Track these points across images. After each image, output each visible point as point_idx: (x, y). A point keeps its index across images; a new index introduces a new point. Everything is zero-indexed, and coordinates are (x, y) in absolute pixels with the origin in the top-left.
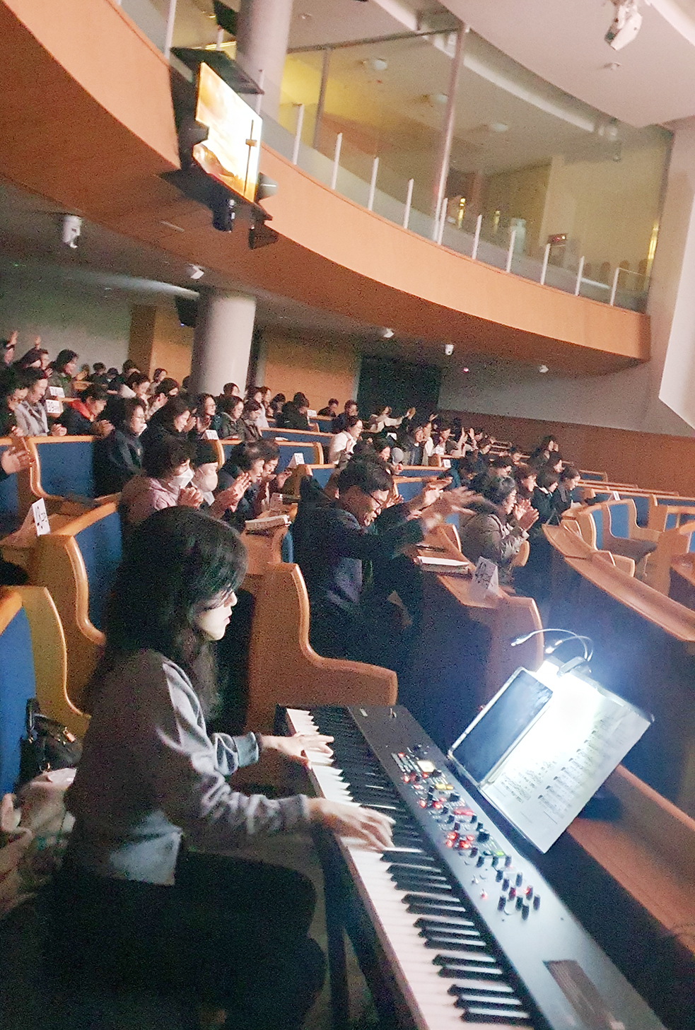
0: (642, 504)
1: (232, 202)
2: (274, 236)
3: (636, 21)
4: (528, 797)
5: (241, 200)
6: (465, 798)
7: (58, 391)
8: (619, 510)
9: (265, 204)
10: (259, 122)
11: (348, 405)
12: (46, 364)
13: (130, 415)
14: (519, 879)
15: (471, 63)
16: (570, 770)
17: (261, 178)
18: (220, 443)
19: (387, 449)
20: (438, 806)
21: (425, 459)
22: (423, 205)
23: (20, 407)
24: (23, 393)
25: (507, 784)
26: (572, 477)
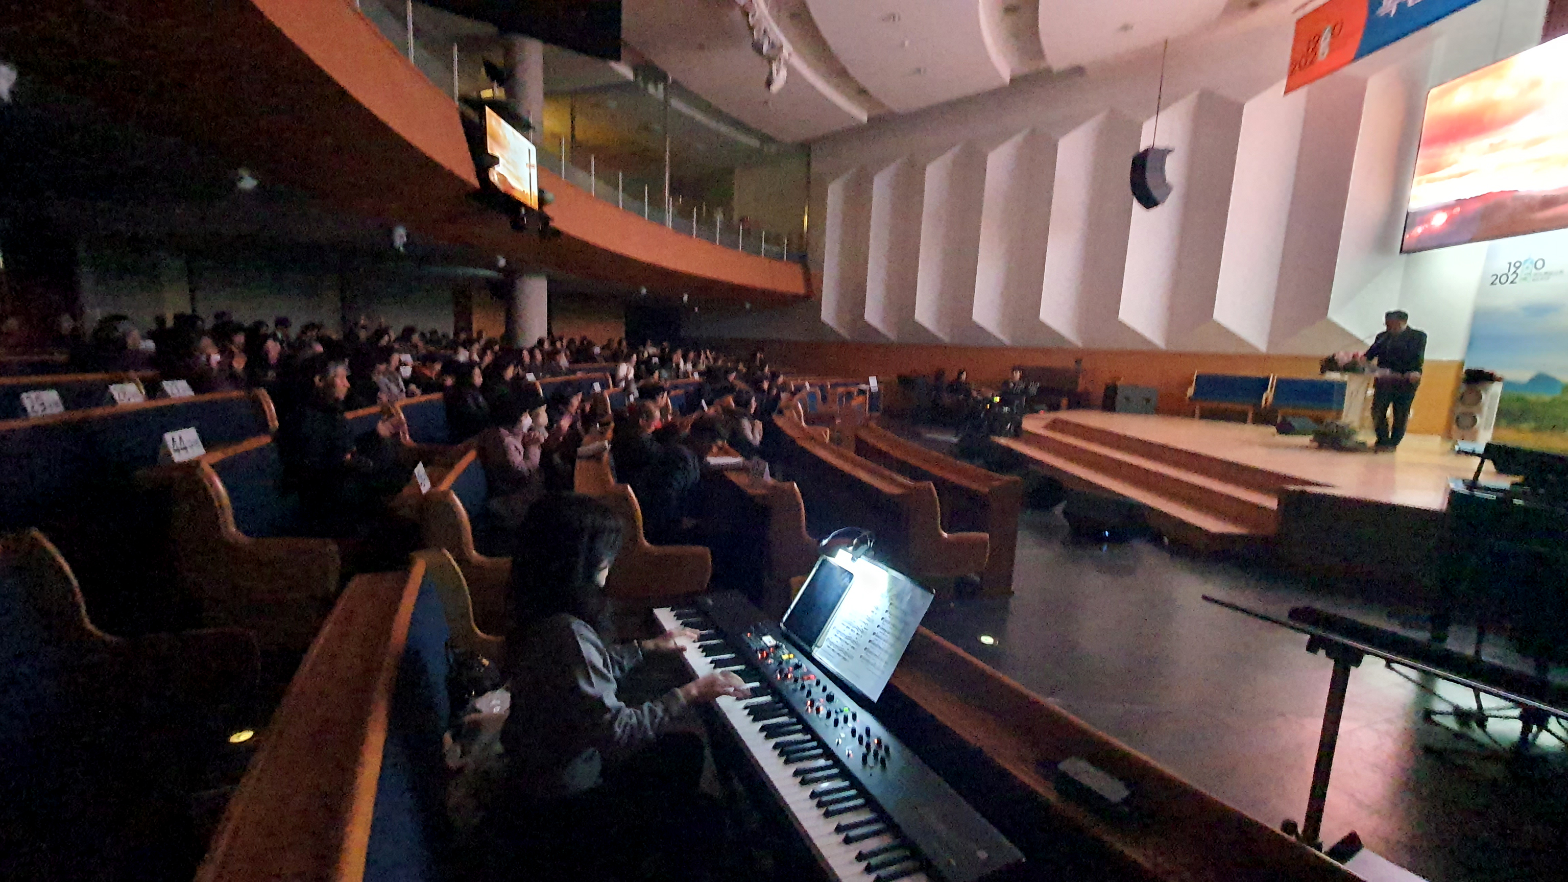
0: (823, 388)
1: (523, 211)
2: (557, 233)
3: (783, 73)
4: (852, 657)
5: (529, 209)
6: (806, 664)
7: (407, 358)
8: (812, 395)
9: (548, 210)
10: (533, 149)
11: (620, 343)
12: (393, 337)
13: (470, 374)
14: (868, 731)
15: (677, 104)
16: (880, 634)
17: (541, 192)
18: (538, 384)
19: (657, 372)
20: (789, 676)
21: (681, 374)
22: (657, 203)
23: (381, 377)
24: (382, 367)
25: (832, 647)
26: (778, 376)
